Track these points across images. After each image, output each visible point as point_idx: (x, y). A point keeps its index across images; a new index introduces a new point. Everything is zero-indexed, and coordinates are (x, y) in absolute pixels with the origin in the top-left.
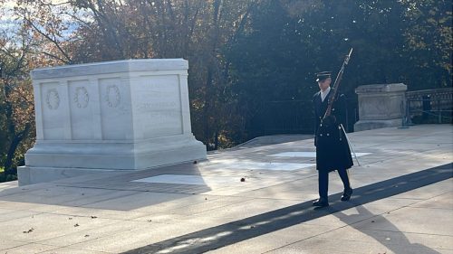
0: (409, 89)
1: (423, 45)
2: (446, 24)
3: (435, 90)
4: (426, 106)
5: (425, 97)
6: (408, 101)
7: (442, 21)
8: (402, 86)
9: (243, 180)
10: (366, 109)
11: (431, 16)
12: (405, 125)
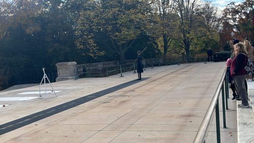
0: (78, 64)
1: (82, 46)
2: (91, 38)
3: (88, 64)
4: (84, 70)
5: (84, 67)
6: (77, 69)
7: (89, 37)
8: (75, 63)
9: (4, 106)
10: (60, 72)
11: (85, 35)
12: (76, 79)
